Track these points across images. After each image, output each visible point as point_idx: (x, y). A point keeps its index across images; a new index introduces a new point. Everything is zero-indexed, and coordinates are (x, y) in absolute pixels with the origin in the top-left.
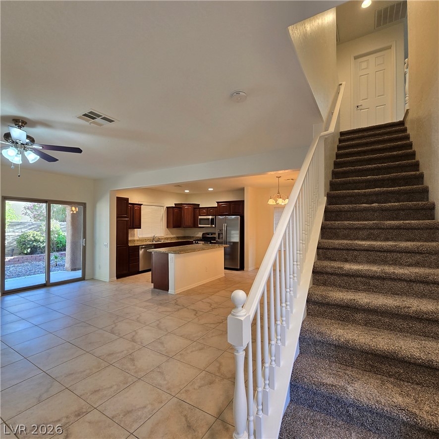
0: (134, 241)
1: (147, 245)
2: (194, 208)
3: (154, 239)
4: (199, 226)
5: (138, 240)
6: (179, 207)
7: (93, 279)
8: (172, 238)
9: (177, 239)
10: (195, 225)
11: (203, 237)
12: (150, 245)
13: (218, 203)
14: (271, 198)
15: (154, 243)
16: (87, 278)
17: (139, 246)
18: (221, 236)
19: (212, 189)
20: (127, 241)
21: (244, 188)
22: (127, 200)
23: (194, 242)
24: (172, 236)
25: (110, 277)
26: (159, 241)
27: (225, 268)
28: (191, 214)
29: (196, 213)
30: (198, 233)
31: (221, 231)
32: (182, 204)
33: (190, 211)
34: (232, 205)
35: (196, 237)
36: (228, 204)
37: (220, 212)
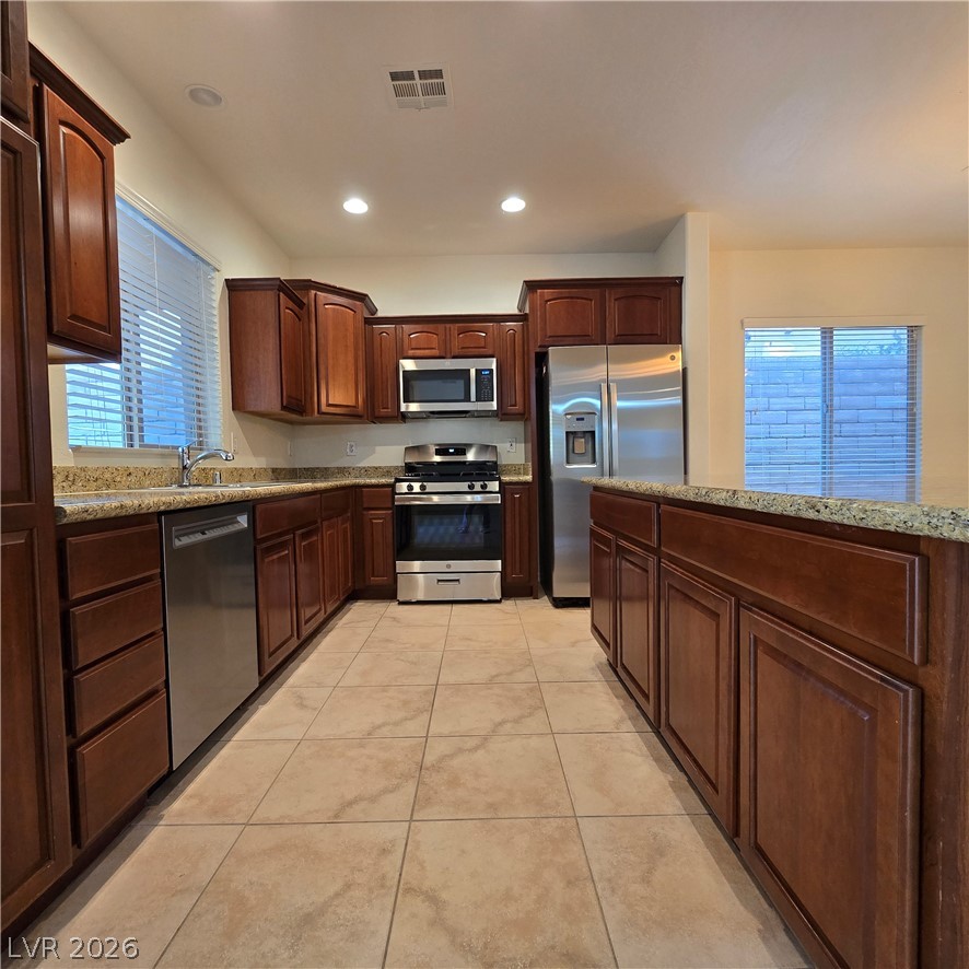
2: (368, 321)
3: (183, 470)
4: (406, 407)
5: (70, 478)
8: (256, 475)
9: (273, 482)
10: (377, 408)
13: (533, 285)
18: (579, 445)
28: (356, 349)
29: (377, 344)
30: (378, 449)
31: (583, 419)
32: (308, 285)
33: (351, 329)
34: (616, 300)
35: (361, 469)
36: (593, 293)
37: (549, 334)
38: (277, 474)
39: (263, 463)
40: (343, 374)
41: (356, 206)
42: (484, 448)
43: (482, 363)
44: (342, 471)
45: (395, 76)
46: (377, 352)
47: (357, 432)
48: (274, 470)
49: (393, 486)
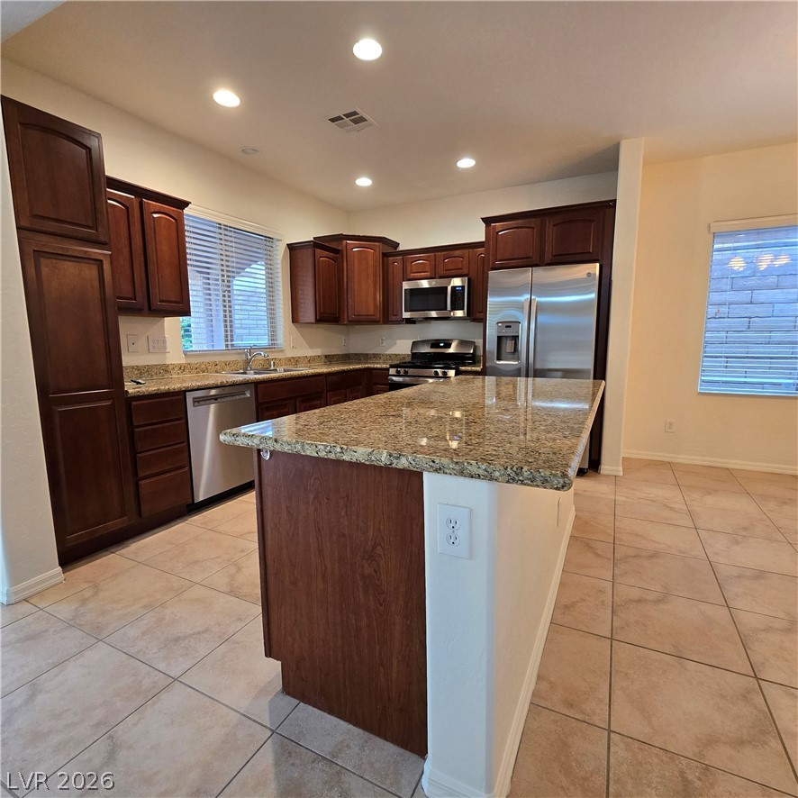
0: (165, 369)
1: (222, 386)
2: (385, 255)
3: (248, 362)
4: (406, 315)
5: (182, 368)
8: (310, 360)
9: (325, 364)
11: (414, 355)
12: (234, 385)
13: (487, 221)
15: (251, 376)
17: (182, 394)
18: (510, 347)
19: (471, 163)
20: (115, 372)
23: (393, 371)
24: (311, 353)
26: (267, 370)
28: (375, 276)
29: (390, 271)
30: (398, 341)
31: (510, 327)
32: (340, 238)
33: (371, 263)
34: (554, 226)
35: (387, 355)
36: (534, 222)
37: (498, 258)
38: (329, 359)
39: (318, 352)
40: (365, 294)
41: (364, 182)
42: (463, 343)
43: (457, 282)
44: (376, 356)
45: (333, 120)
46: (390, 277)
47: (385, 330)
48: (326, 356)
49: (388, 369)
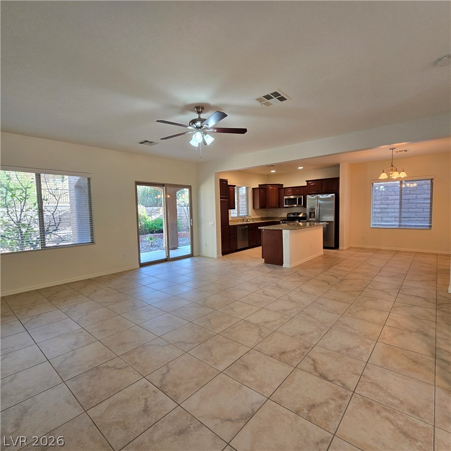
2: (279, 189)
3: (243, 219)
4: (285, 206)
6: (263, 188)
7: (199, 256)
8: (257, 219)
10: (279, 206)
11: (288, 217)
13: (307, 181)
14: (383, 172)
16: (194, 254)
17: (236, 226)
18: (313, 215)
19: (302, 168)
20: (228, 221)
21: (339, 164)
22: (226, 181)
23: (281, 222)
24: (257, 217)
25: (218, 254)
27: (324, 248)
28: (276, 195)
29: (281, 193)
30: (283, 213)
31: (312, 210)
33: (275, 191)
34: (325, 183)
35: (279, 217)
36: (319, 182)
38: (262, 219)
39: (259, 217)
40: (273, 198)
41: (273, 171)
43: (299, 196)
46: (281, 195)
